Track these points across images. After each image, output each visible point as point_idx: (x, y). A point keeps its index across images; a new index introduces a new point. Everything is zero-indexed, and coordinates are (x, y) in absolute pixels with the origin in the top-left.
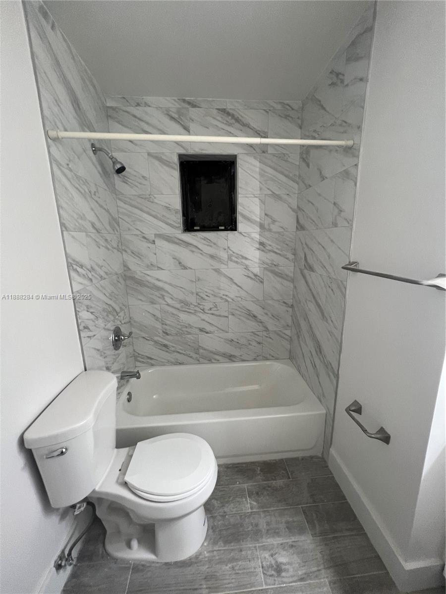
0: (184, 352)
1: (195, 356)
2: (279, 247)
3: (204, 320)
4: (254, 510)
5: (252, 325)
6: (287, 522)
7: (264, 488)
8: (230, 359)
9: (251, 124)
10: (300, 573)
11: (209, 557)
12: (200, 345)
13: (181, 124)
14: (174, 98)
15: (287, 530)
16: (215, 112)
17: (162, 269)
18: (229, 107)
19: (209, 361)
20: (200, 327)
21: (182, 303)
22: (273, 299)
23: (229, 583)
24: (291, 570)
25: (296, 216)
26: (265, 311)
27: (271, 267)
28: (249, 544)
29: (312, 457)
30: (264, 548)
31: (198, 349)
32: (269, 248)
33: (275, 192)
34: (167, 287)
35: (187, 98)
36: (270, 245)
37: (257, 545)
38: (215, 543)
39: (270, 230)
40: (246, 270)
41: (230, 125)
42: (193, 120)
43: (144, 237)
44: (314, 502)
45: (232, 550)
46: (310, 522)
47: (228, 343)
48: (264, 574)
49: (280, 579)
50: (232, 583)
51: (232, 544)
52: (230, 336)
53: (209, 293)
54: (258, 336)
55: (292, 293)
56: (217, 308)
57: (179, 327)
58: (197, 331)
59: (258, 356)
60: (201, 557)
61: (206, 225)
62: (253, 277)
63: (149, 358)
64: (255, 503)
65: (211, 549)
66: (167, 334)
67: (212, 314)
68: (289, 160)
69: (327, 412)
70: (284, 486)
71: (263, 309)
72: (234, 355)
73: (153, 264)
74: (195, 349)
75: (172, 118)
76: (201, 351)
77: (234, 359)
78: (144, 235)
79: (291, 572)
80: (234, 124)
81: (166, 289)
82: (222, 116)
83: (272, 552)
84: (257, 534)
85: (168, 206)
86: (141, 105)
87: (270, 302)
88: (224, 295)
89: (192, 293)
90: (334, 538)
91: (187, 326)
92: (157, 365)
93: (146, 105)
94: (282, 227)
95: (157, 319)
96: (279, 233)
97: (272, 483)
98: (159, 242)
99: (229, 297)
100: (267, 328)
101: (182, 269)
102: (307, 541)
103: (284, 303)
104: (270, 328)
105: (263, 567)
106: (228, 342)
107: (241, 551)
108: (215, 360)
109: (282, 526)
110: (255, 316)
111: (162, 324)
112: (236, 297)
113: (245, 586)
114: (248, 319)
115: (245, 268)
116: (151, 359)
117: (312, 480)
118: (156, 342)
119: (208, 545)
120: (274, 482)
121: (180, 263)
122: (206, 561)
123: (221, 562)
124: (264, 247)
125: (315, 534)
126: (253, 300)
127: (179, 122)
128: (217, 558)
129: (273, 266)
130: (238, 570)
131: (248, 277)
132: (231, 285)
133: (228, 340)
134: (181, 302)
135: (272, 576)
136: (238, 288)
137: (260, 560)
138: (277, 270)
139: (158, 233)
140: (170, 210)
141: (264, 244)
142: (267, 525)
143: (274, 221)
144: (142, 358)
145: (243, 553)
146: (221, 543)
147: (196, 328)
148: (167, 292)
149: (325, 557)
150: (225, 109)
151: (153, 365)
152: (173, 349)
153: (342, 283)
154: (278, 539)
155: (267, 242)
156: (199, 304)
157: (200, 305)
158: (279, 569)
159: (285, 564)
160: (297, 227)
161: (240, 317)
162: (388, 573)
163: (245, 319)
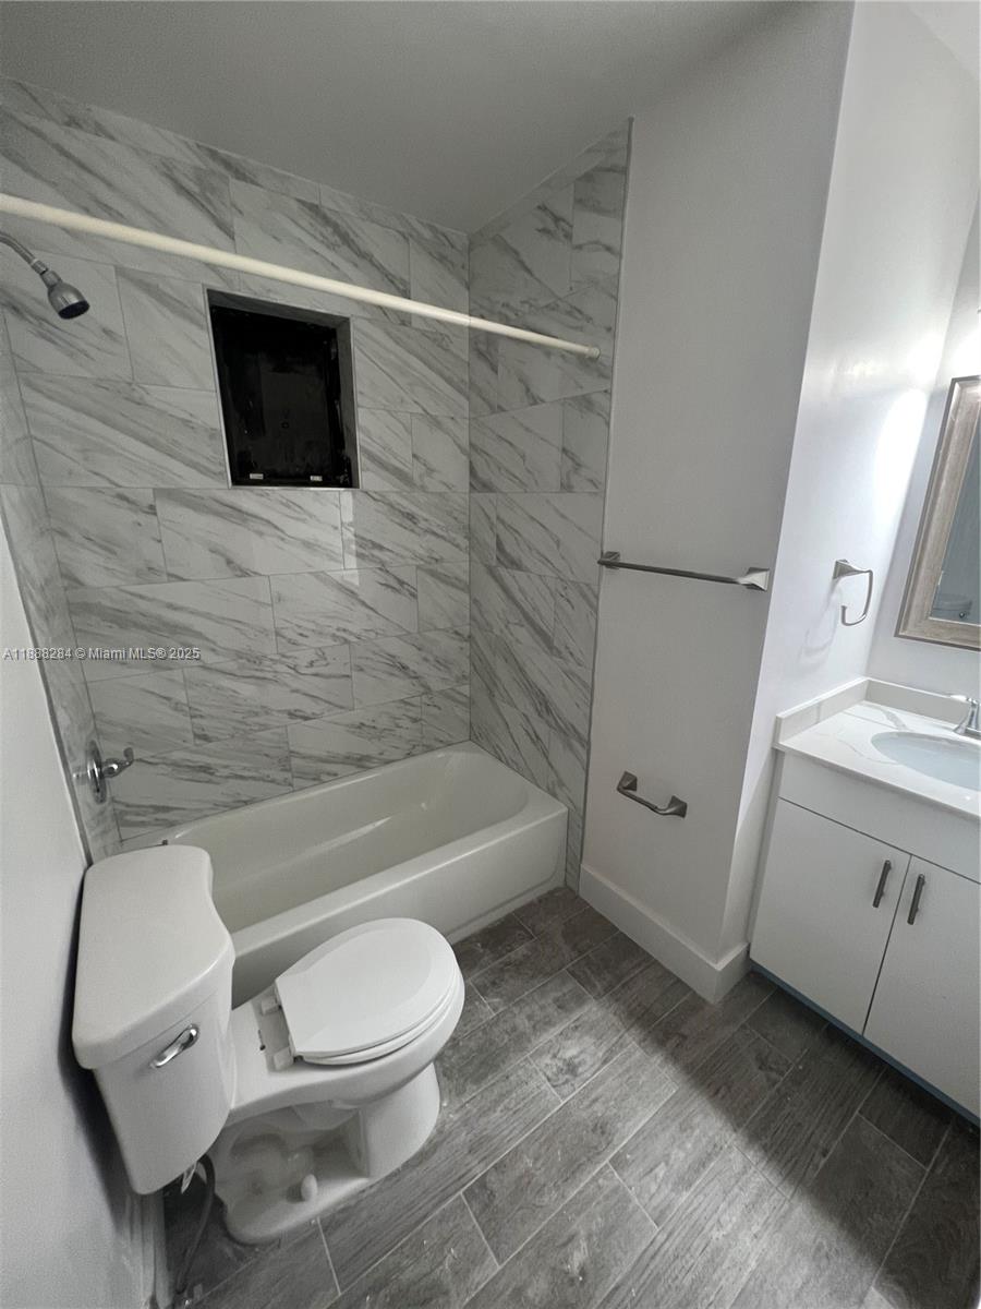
0: (254, 774)
1: (280, 776)
2: (442, 524)
3: (296, 691)
4: (501, 1009)
5: (401, 687)
6: (556, 1000)
7: (502, 969)
8: (359, 766)
9: (375, 256)
10: (600, 1054)
11: (459, 1119)
12: (292, 748)
13: (209, 212)
14: (187, 139)
15: (560, 1011)
16: (295, 205)
17: (182, 579)
18: (327, 204)
19: (314, 779)
20: (288, 708)
21: (241, 658)
22: (436, 629)
23: (511, 1132)
24: (588, 1059)
25: (468, 464)
26: (424, 654)
27: (430, 563)
28: (516, 1061)
29: (551, 893)
30: (539, 1053)
31: (288, 759)
32: (423, 524)
33: (429, 411)
34: (198, 624)
35: (221, 151)
36: (426, 520)
37: (528, 1055)
38: (460, 1093)
39: (423, 488)
40: (383, 574)
41: (331, 246)
42: (241, 212)
43: (122, 497)
44: (580, 953)
45: (494, 1084)
46: (586, 982)
47: (354, 733)
48: (554, 1086)
49: (578, 1079)
50: (515, 1128)
51: (490, 1077)
52: (356, 716)
53: (308, 630)
54: (413, 706)
55: (467, 613)
56: (325, 659)
57: (238, 717)
58: (286, 719)
59: (414, 746)
60: (447, 1126)
61: (279, 470)
62: (397, 586)
63: (158, 809)
64: (497, 1000)
65: (458, 1105)
66: (206, 738)
67: (316, 675)
68: (452, 347)
69: (569, 809)
70: (530, 953)
71: (419, 649)
72: (367, 756)
73: (154, 566)
74: (280, 761)
75: (182, 190)
76: (295, 762)
77: (368, 764)
78: (119, 490)
79: (589, 1061)
80: (339, 246)
81: (197, 628)
82: (312, 221)
83: (552, 1051)
84: (520, 1040)
85: (189, 418)
86: (84, 126)
87: (431, 635)
88: (338, 630)
89: (264, 631)
90: (623, 986)
91: (259, 710)
92: (185, 822)
93: (99, 130)
94: (445, 484)
95: (177, 707)
96: (440, 494)
97: (509, 957)
98: (166, 510)
99: (351, 633)
100: (429, 689)
101: (237, 576)
102: (592, 1010)
103: (456, 633)
104: (436, 685)
105: (549, 1079)
106: (353, 730)
107: (507, 1077)
108: (329, 774)
109: (551, 1010)
110: (404, 668)
111: (192, 717)
112: (366, 630)
113: (534, 1121)
114: (392, 674)
115: (380, 569)
116: (166, 809)
117: (565, 924)
118: (175, 765)
119: (450, 1102)
120: (512, 954)
121: (229, 562)
122: (458, 1127)
123: (484, 1113)
124: (415, 523)
125: (599, 994)
126: (399, 633)
127: (203, 206)
128: (475, 1110)
129: (433, 561)
130: (515, 1106)
131: (388, 586)
132: (352, 607)
133: (352, 726)
134: (239, 655)
135: (567, 1081)
136: (367, 611)
137: (541, 1074)
138: (440, 570)
139: (162, 486)
140: (193, 428)
141: (413, 517)
142: (529, 1020)
143: (430, 471)
144: (138, 814)
145: (512, 1078)
146: (470, 1086)
147: (279, 711)
148: (199, 635)
149: (623, 1016)
150: (317, 206)
151: (171, 824)
152: (226, 772)
153: (590, 589)
154: (552, 1030)
155: (420, 513)
156: (284, 656)
157: (286, 657)
158: (571, 1068)
159: (575, 1057)
160: (471, 485)
161: (375, 673)
162: (695, 992)
163: (384, 676)
